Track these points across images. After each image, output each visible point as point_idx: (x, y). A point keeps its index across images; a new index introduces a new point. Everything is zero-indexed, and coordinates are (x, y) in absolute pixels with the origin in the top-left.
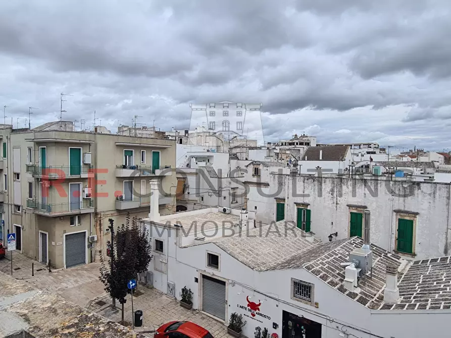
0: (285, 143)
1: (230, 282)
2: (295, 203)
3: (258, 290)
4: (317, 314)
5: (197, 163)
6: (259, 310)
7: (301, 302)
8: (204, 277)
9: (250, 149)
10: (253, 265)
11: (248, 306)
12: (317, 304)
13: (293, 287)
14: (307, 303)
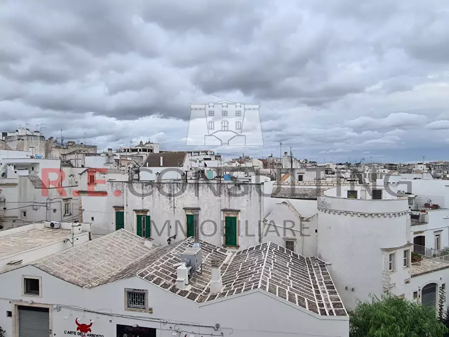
0: (128, 150)
1: (55, 307)
2: (134, 210)
3: (89, 309)
4: (152, 320)
5: (16, 172)
6: (90, 331)
7: (135, 311)
8: (21, 308)
9: (86, 155)
10: (82, 282)
11: (78, 329)
12: (151, 309)
13: (127, 298)
14: (141, 311)
